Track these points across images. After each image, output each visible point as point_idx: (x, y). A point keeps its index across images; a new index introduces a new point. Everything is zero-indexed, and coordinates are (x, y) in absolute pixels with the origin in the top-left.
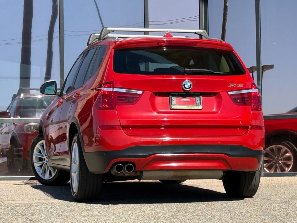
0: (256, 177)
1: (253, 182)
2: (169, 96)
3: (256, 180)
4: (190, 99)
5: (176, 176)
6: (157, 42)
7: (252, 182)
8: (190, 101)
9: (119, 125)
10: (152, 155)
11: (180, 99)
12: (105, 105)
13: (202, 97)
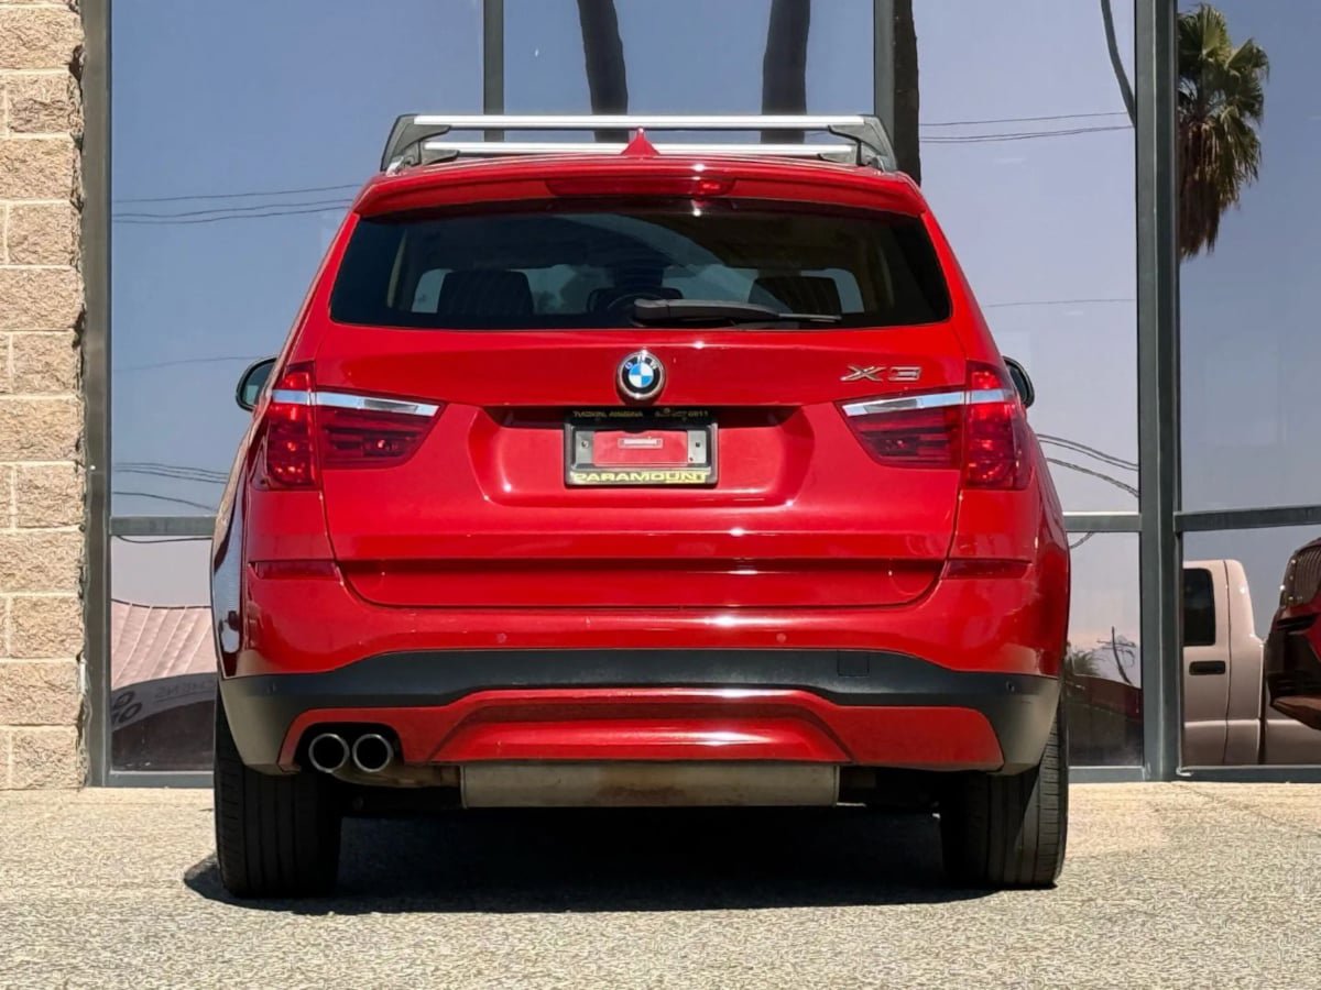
0: (1042, 796)
1: (1026, 815)
2: (563, 428)
3: (1042, 811)
4: (661, 440)
5: (619, 790)
6: (545, 179)
7: (1023, 817)
8: (660, 446)
9: (327, 557)
10: (468, 694)
11: (615, 440)
12: (285, 469)
13: (719, 427)
